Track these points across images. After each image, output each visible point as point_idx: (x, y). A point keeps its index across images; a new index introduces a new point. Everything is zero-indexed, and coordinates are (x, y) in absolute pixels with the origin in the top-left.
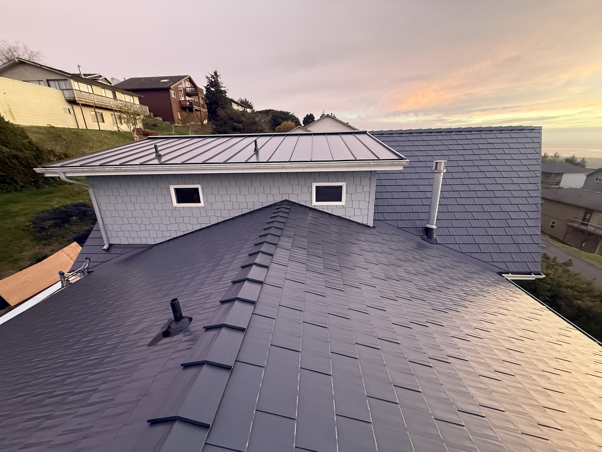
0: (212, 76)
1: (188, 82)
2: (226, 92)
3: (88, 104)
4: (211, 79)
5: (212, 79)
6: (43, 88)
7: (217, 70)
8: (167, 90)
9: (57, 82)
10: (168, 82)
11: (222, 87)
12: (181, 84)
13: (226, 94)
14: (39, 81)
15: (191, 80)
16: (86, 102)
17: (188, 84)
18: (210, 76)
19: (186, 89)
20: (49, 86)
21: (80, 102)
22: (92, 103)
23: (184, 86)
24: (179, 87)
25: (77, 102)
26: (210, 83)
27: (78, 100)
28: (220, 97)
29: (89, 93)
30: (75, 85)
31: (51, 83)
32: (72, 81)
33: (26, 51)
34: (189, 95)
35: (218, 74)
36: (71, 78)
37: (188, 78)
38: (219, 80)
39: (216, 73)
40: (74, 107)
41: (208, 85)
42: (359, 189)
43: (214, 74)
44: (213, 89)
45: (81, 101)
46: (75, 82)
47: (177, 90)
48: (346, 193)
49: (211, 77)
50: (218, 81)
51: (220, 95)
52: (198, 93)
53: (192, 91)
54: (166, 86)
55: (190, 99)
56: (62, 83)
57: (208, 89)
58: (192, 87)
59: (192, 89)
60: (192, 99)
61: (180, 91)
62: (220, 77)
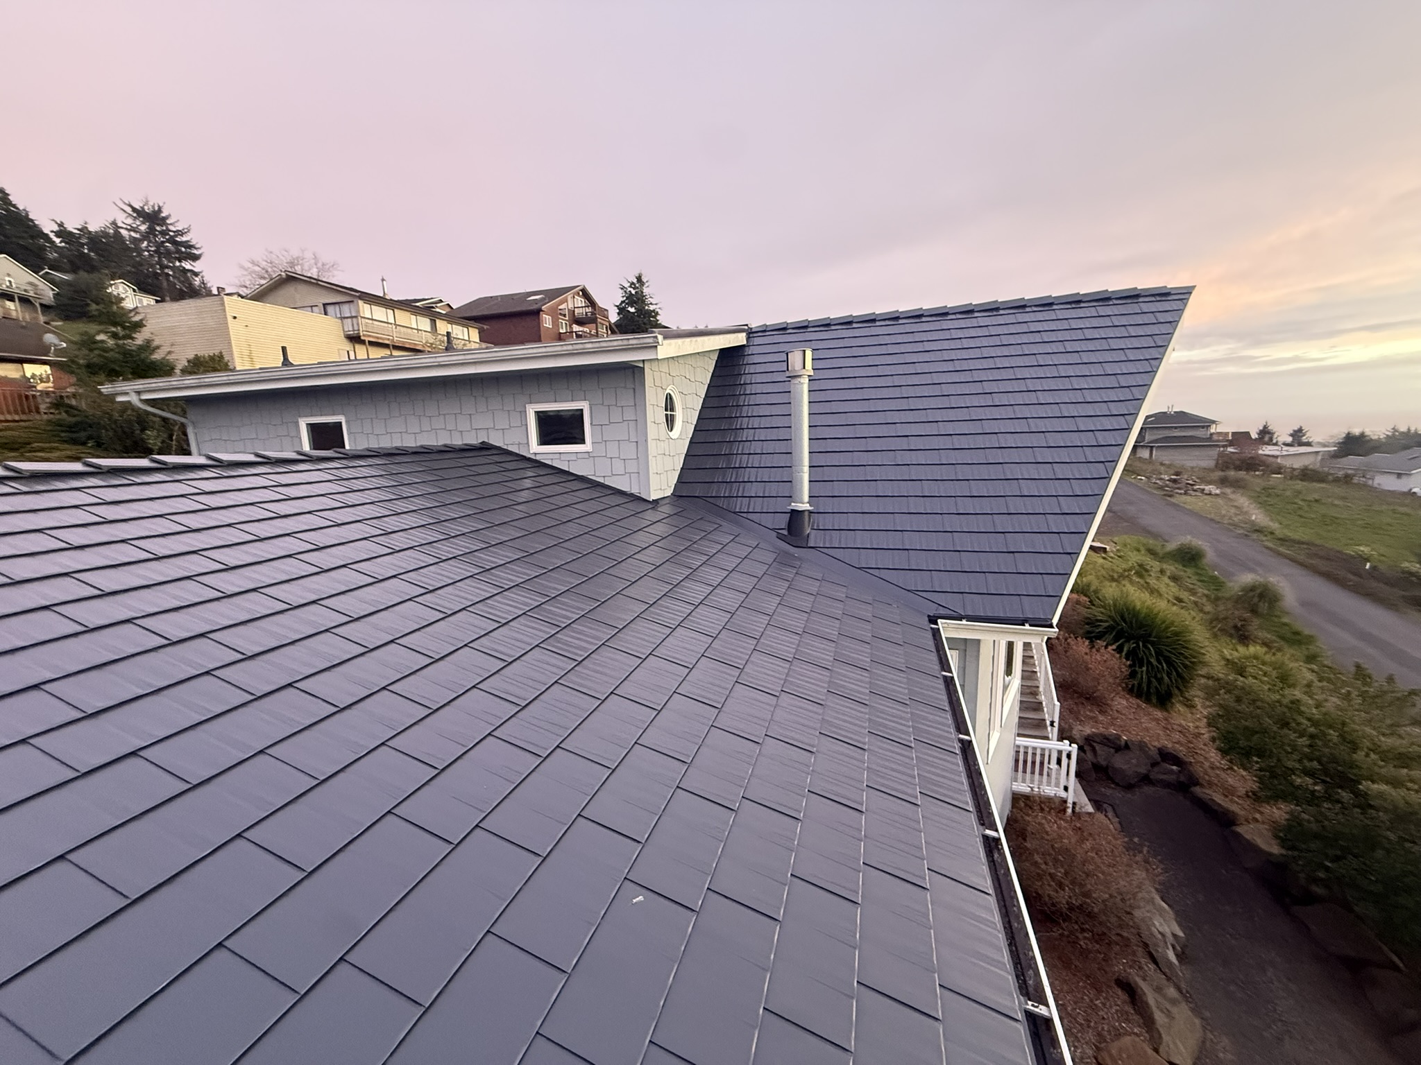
0: (633, 283)
1: (579, 299)
2: (657, 314)
3: (381, 341)
4: (629, 289)
5: (632, 290)
6: (317, 318)
7: (643, 272)
8: (537, 313)
9: (337, 307)
10: (541, 300)
11: (651, 304)
12: (566, 301)
13: (658, 318)
14: (312, 306)
15: (585, 294)
16: (378, 338)
17: (580, 301)
18: (627, 285)
19: (574, 311)
20: (326, 314)
21: (367, 339)
22: (389, 339)
23: (571, 306)
24: (560, 307)
25: (362, 338)
26: (627, 298)
27: (364, 335)
28: (644, 324)
29: (388, 323)
30: (365, 309)
31: (330, 309)
32: (361, 302)
33: (316, 264)
34: (580, 322)
35: (644, 279)
36: (360, 298)
37: (581, 290)
38: (646, 291)
39: (639, 279)
40: (357, 346)
41: (623, 302)
42: (616, 415)
43: (635, 281)
44: (632, 310)
45: (370, 336)
46: (365, 305)
47: (556, 314)
48: (591, 424)
49: (630, 287)
50: (642, 292)
51: (645, 320)
52: (596, 318)
53: (586, 315)
54: (535, 307)
55: (581, 329)
56: (346, 308)
57: (621, 310)
58: (588, 307)
59: (587, 310)
60: (585, 329)
61: (561, 314)
62: (647, 284)
